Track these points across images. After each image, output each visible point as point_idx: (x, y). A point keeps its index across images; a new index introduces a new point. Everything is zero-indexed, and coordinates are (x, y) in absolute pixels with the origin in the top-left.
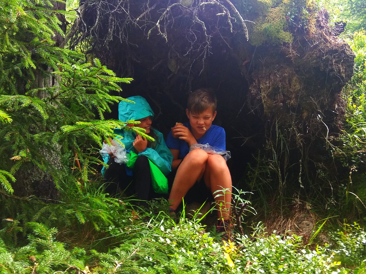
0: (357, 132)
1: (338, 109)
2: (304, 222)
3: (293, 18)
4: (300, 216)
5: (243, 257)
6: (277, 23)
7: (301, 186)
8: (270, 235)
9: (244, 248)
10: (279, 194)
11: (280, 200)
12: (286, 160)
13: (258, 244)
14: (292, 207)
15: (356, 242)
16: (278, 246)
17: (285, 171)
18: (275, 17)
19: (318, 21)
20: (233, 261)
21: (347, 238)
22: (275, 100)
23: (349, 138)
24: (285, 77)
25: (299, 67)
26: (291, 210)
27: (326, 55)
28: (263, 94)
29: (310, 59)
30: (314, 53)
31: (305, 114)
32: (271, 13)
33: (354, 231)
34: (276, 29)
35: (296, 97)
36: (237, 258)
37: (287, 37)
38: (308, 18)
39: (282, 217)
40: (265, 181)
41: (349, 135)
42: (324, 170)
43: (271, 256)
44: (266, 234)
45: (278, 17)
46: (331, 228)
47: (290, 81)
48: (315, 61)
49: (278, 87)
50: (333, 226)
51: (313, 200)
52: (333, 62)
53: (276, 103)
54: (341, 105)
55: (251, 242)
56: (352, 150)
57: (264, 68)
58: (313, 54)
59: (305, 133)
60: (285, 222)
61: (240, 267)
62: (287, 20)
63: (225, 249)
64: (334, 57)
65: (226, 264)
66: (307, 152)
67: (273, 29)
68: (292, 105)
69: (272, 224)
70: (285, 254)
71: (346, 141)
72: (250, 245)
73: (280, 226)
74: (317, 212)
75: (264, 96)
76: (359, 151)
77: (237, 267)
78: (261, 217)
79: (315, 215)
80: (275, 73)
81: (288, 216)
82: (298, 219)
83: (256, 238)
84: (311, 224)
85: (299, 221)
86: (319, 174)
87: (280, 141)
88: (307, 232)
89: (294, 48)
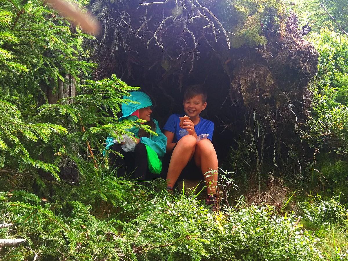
0: (322, 118)
1: (305, 100)
2: (278, 194)
3: (266, 25)
4: (274, 190)
5: (230, 223)
6: (253, 29)
7: (275, 165)
8: (250, 206)
9: (230, 216)
10: (257, 171)
11: (258, 177)
12: (263, 143)
13: (240, 213)
14: (267, 182)
15: (318, 210)
16: (256, 214)
17: (262, 152)
18: (252, 24)
19: (288, 26)
20: (223, 226)
21: (311, 207)
22: (252, 93)
23: (315, 123)
24: (261, 74)
25: (272, 66)
26: (267, 185)
27: (294, 55)
28: (243, 89)
29: (281, 58)
30: (284, 53)
31: (278, 105)
32: (248, 20)
33: (317, 201)
34: (253, 34)
35: (271, 91)
36: (225, 224)
37: (262, 40)
38: (280, 24)
39: (260, 191)
40: (245, 162)
41: (315, 120)
42: (294, 151)
43: (250, 221)
44: (247, 205)
45: (254, 24)
46: (300, 199)
47: (265, 77)
48: (285, 60)
49: (255, 82)
50: (301, 197)
51: (285, 176)
52: (301, 61)
53: (253, 96)
54: (308, 96)
55: (235, 212)
56: (317, 134)
57: (243, 67)
58: (283, 55)
59: (278, 120)
60: (262, 195)
61: (228, 230)
62: (262, 26)
63: (216, 217)
64: (301, 57)
65: (218, 228)
66: (280, 136)
67: (250, 33)
68: (267, 97)
69: (252, 197)
70: (261, 220)
71: (312, 126)
72: (235, 214)
73: (258, 198)
74: (288, 186)
75: (244, 91)
76: (323, 134)
77: (226, 230)
78: (243, 192)
79: (287, 189)
80: (253, 71)
81: (264, 190)
82: (272, 192)
83: (239, 209)
84: (283, 196)
85: (274, 194)
86: (290, 154)
87: (257, 127)
88: (280, 202)
89: (267, 49)
